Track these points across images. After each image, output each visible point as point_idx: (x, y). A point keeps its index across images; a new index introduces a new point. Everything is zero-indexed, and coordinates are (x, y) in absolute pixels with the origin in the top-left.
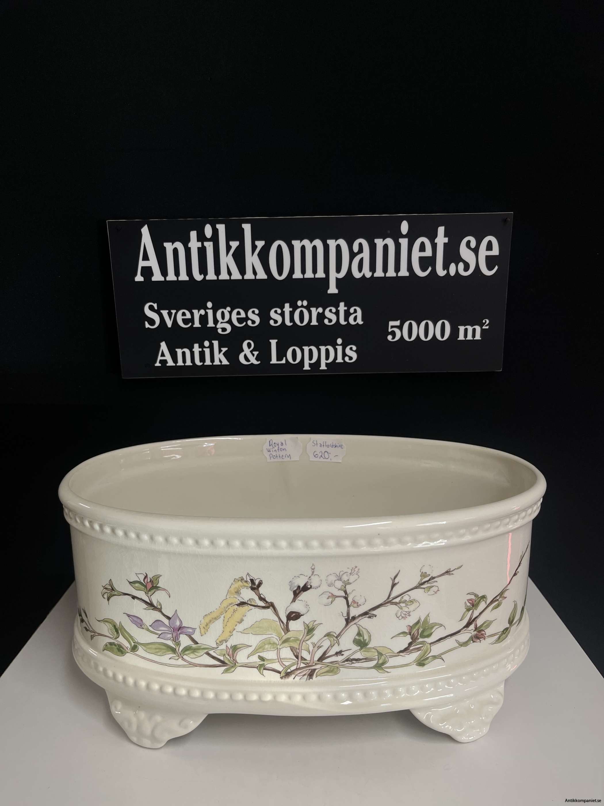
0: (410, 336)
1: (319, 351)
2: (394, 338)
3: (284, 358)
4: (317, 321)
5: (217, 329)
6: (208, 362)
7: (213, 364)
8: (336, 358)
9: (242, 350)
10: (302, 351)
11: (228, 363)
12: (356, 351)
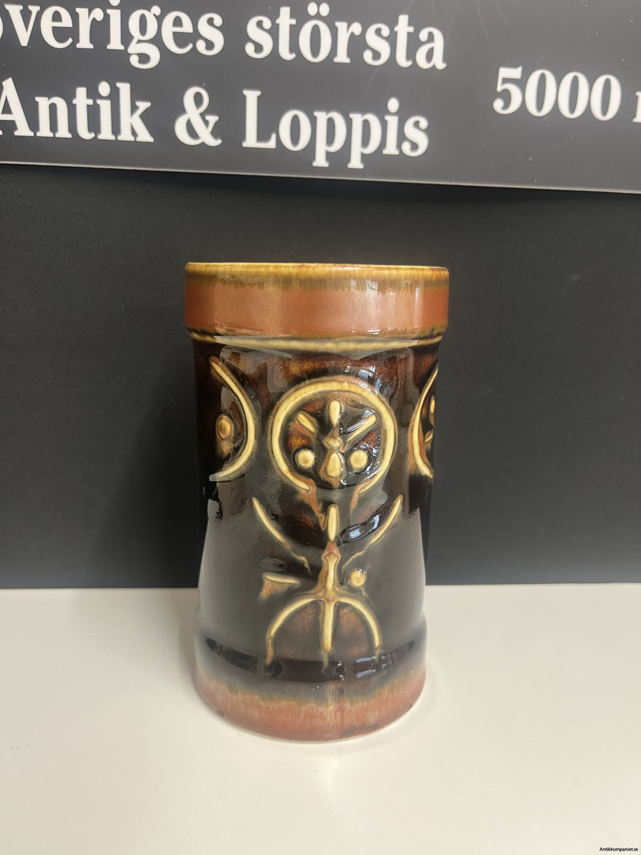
0: (540, 105)
1: (349, 123)
2: (506, 106)
3: (274, 136)
4: (349, 54)
5: (129, 55)
6: (106, 134)
7: (116, 138)
8: (383, 143)
9: (183, 111)
10: (313, 121)
11: (150, 139)
12: (427, 131)
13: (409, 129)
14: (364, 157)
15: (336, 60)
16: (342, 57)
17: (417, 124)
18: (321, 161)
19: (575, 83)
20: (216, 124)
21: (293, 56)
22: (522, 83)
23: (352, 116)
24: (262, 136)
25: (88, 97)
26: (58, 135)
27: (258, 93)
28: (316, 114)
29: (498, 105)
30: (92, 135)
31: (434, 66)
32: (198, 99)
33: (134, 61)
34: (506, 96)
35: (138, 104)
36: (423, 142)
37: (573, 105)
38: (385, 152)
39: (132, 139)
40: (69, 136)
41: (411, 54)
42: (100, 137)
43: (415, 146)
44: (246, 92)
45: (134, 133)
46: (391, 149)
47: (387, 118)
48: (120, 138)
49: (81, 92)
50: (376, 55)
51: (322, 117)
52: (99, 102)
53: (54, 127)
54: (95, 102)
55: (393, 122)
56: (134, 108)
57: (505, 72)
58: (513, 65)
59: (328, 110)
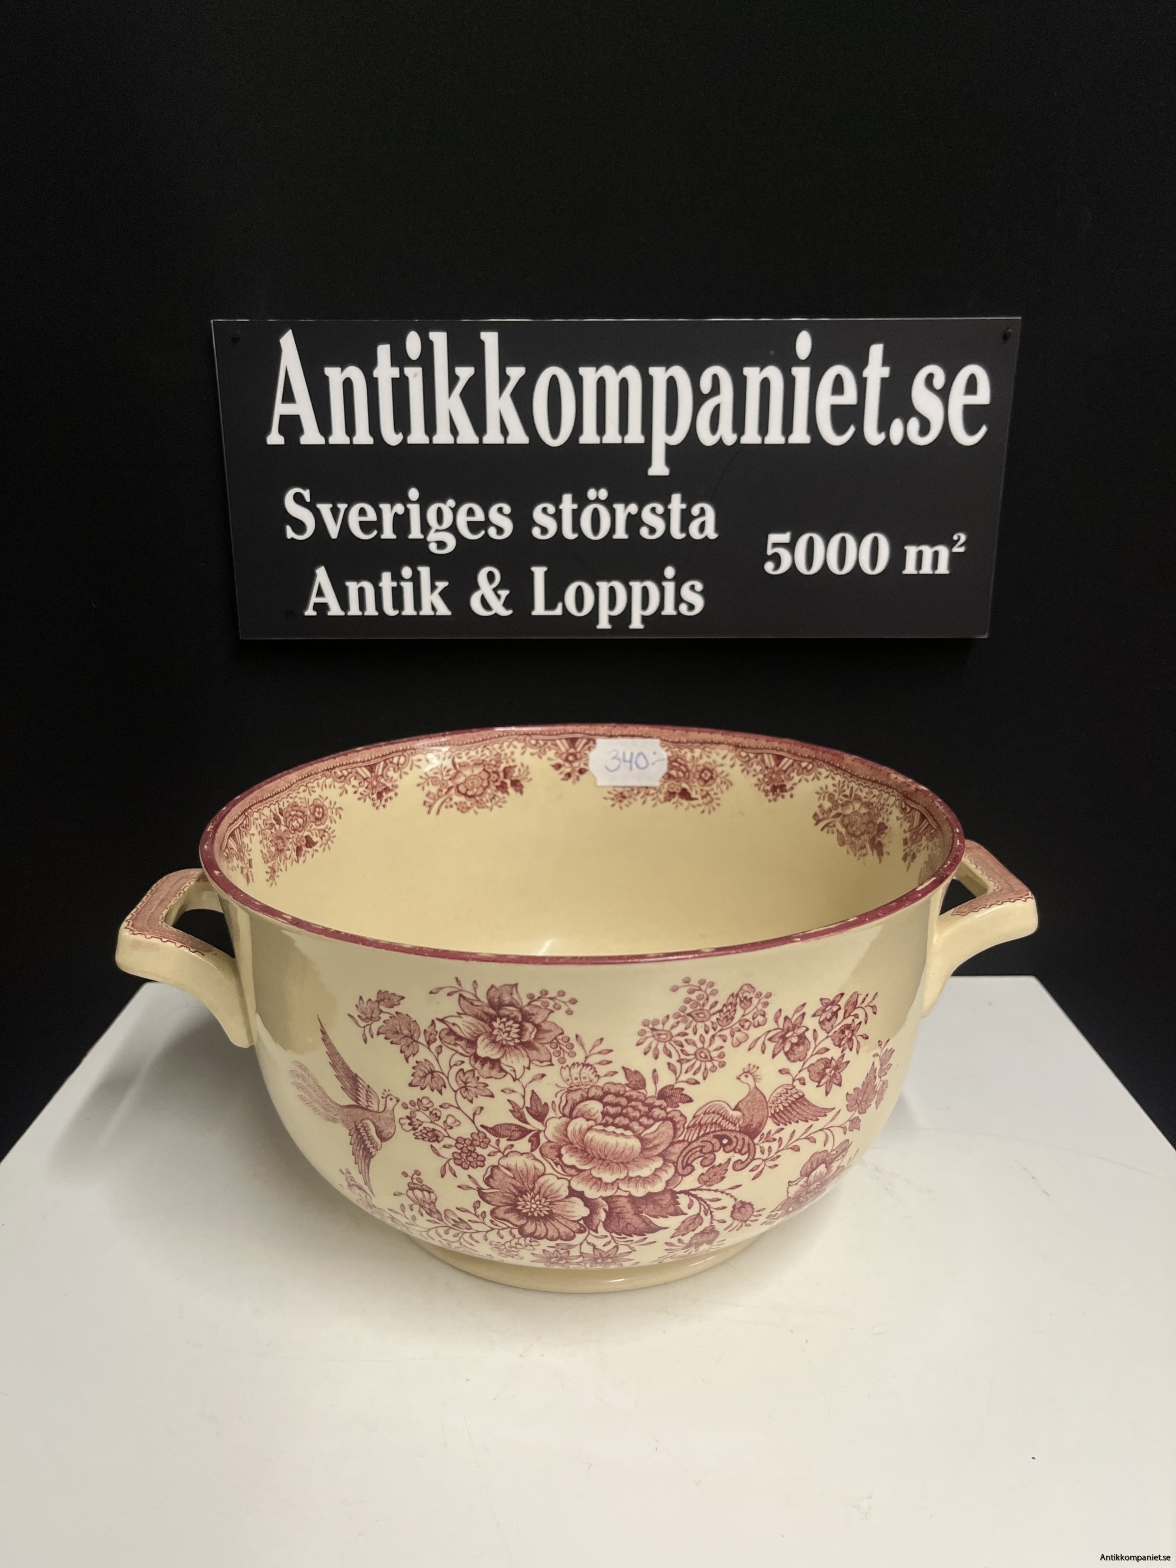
0: (809, 565)
1: (629, 590)
2: (777, 567)
4: (627, 531)
5: (428, 543)
6: (409, 610)
7: (418, 613)
8: (662, 606)
9: (476, 587)
10: (596, 591)
11: (448, 613)
12: (702, 593)
13: (686, 592)
14: (644, 619)
15: (615, 537)
16: (621, 534)
17: (692, 588)
18: (604, 624)
19: (843, 544)
20: (508, 597)
21: (576, 536)
22: (791, 546)
23: (631, 583)
24: (550, 605)
25: (393, 579)
26: (366, 613)
27: (545, 569)
28: (598, 584)
29: (769, 567)
30: (396, 612)
31: (706, 537)
32: (491, 577)
33: (433, 548)
34: (777, 559)
35: (437, 584)
36: (699, 603)
37: (841, 563)
38: (664, 613)
39: (431, 613)
40: (376, 614)
41: (685, 527)
42: (404, 613)
43: (691, 607)
44: (533, 569)
45: (434, 608)
46: (669, 610)
47: (664, 584)
48: (422, 613)
49: (386, 577)
50: (652, 530)
51: (603, 586)
52: (402, 584)
53: (362, 606)
54: (398, 584)
55: (670, 587)
56: (433, 588)
57: (773, 538)
58: (781, 530)
59: (609, 579)
